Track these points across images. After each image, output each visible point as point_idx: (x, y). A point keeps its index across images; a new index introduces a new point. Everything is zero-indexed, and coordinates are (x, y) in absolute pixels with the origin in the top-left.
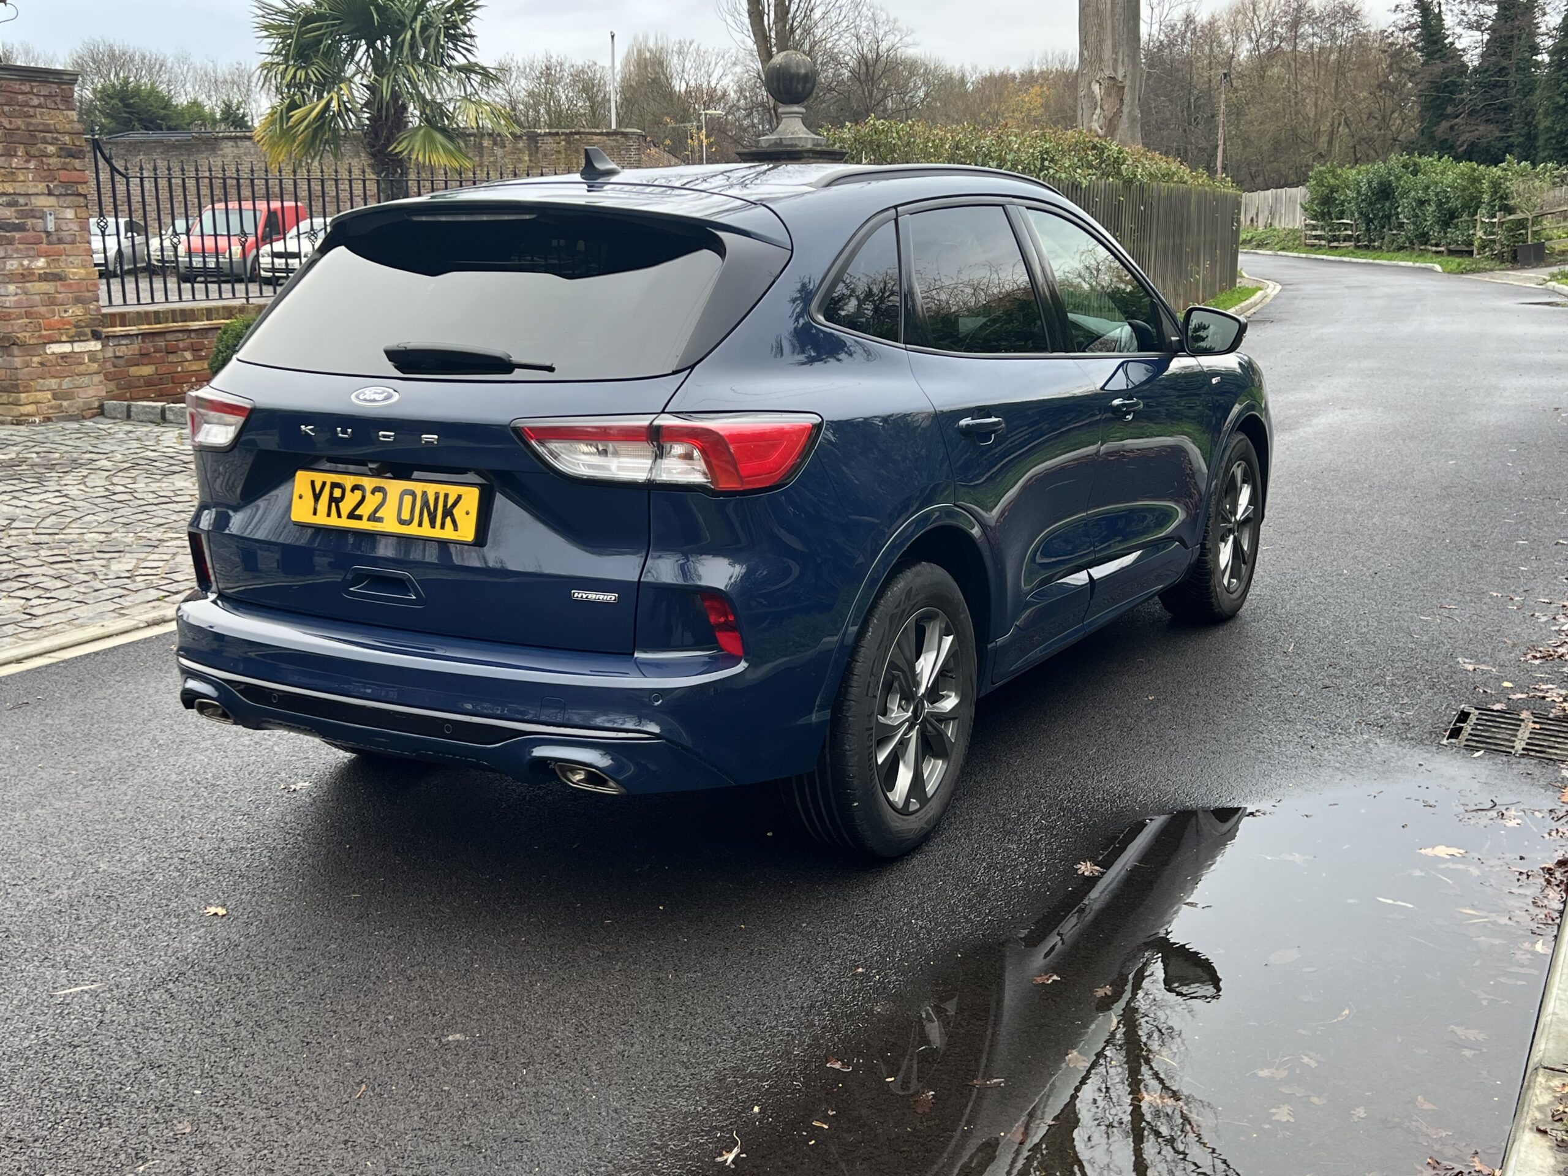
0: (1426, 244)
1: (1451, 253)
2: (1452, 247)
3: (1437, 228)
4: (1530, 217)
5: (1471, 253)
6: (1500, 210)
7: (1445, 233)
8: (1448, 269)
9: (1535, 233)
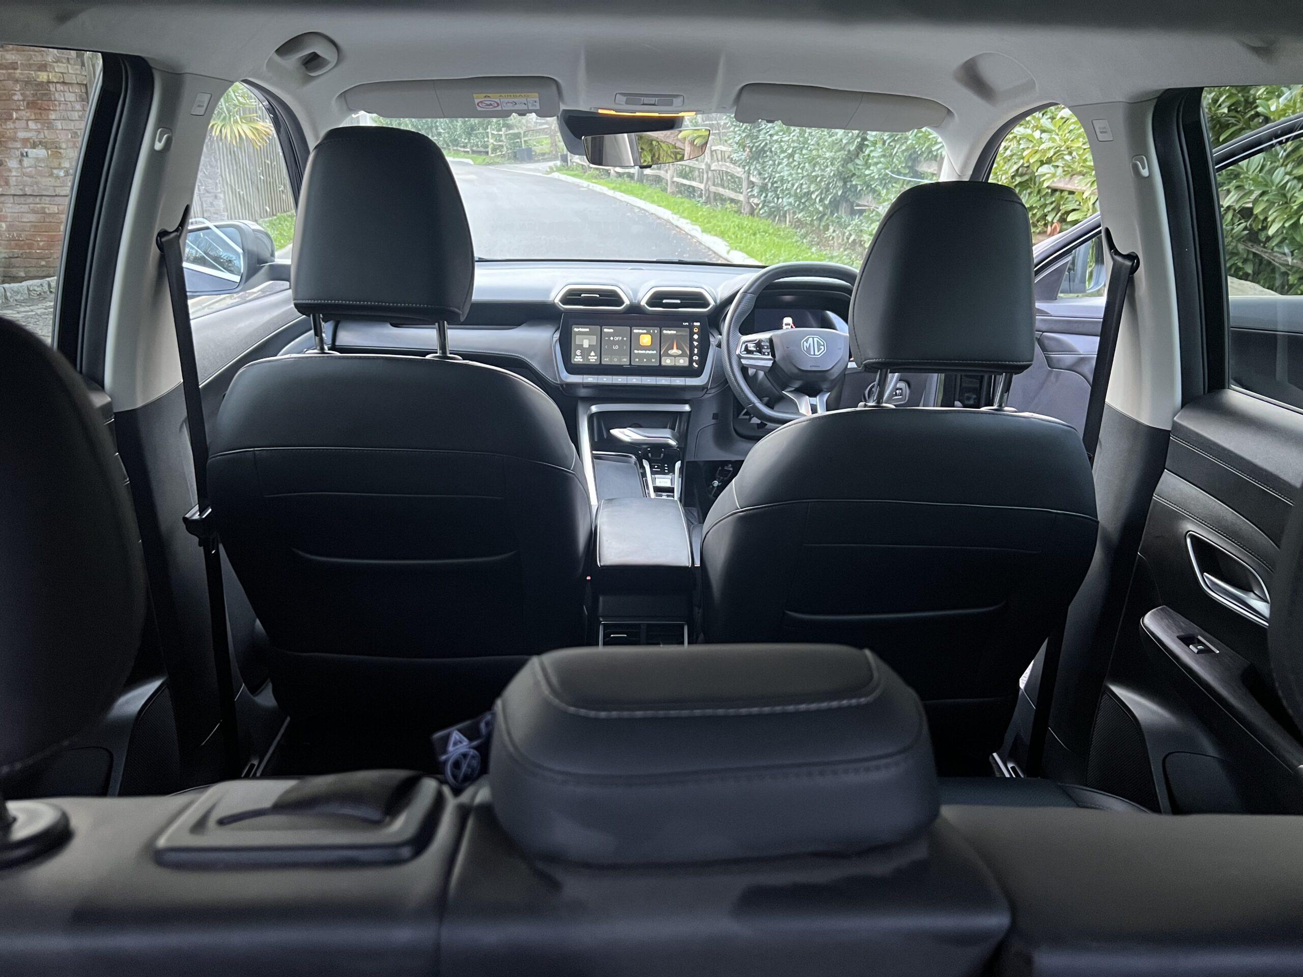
0: (457, 146)
1: (473, 152)
2: (474, 148)
3: (464, 136)
4: (522, 132)
5: (487, 153)
6: (503, 127)
7: (469, 139)
8: (477, 162)
9: (525, 141)
